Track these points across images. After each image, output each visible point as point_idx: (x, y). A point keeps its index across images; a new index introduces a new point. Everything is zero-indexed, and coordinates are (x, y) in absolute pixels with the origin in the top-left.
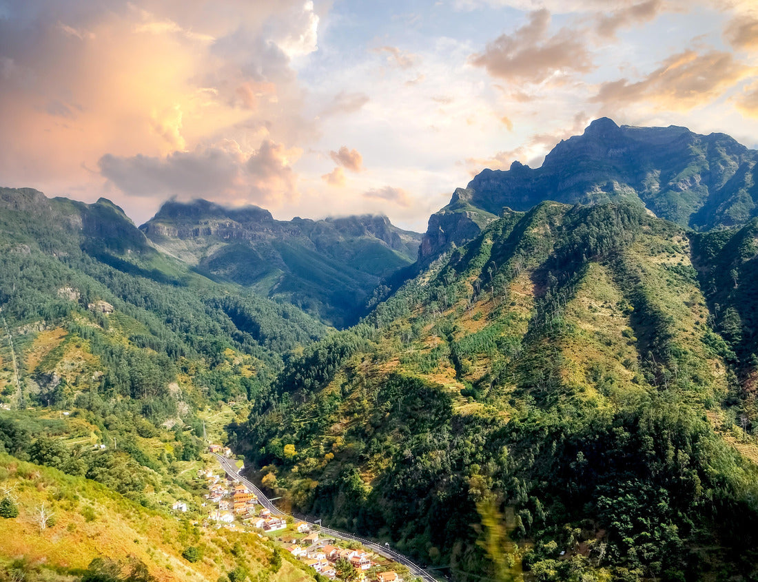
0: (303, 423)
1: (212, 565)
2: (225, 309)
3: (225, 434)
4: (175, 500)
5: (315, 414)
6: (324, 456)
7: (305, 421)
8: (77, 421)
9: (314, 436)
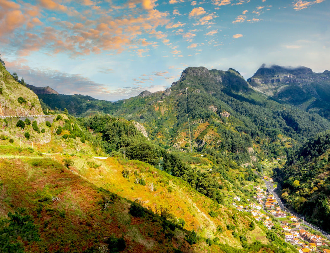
0: (306, 171)
1: (220, 220)
2: (283, 116)
3: (272, 172)
4: (236, 195)
5: (313, 168)
6: (313, 188)
7: (307, 170)
8: (205, 159)
9: (309, 178)
